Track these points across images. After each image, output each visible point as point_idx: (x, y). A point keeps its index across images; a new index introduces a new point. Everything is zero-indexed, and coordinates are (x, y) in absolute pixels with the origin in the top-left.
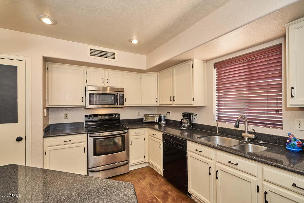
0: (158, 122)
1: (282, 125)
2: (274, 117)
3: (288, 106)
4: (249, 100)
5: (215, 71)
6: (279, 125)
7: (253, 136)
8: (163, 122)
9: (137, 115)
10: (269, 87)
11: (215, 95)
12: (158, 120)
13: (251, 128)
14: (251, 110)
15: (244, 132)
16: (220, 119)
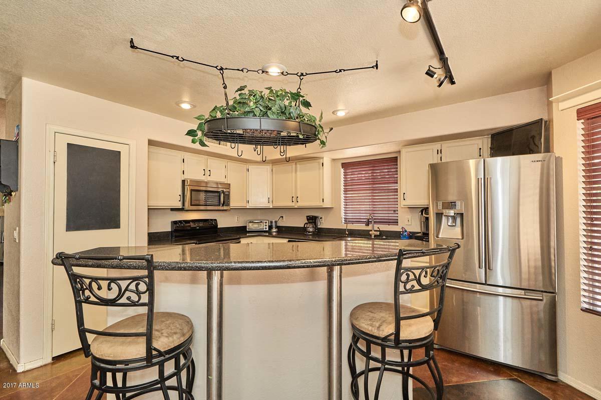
0: (267, 229)
1: (397, 222)
2: (392, 216)
3: (402, 206)
4: (373, 202)
5: (342, 170)
6: (396, 222)
7: (378, 233)
8: (274, 230)
9: (236, 221)
10: (389, 190)
11: (342, 196)
12: (267, 227)
13: (376, 227)
14: (375, 210)
15: (371, 231)
16: (347, 221)
